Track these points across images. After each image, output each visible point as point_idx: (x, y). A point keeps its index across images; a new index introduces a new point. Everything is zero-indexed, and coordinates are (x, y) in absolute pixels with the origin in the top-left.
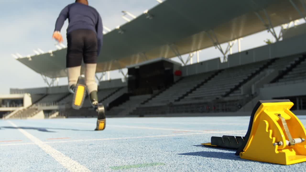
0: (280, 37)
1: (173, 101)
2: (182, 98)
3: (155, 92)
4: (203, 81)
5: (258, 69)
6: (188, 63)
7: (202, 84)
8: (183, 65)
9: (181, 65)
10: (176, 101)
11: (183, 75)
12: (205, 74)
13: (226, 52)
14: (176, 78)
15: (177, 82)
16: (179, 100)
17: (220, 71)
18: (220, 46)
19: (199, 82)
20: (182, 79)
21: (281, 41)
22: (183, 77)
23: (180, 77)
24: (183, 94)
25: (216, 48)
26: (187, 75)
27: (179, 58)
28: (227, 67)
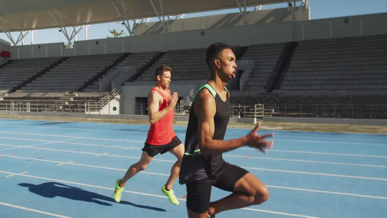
2: (19, 88)
4: (44, 68)
5: (111, 63)
6: (18, 45)
8: (12, 45)
9: (10, 44)
10: (10, 91)
11: (12, 57)
12: (44, 59)
13: (72, 38)
15: (4, 65)
16: (14, 91)
17: (64, 59)
19: (40, 69)
20: (10, 62)
22: (12, 61)
23: (7, 60)
24: (19, 82)
25: (60, 31)
26: (18, 58)
27: (7, 35)
28: (72, 55)
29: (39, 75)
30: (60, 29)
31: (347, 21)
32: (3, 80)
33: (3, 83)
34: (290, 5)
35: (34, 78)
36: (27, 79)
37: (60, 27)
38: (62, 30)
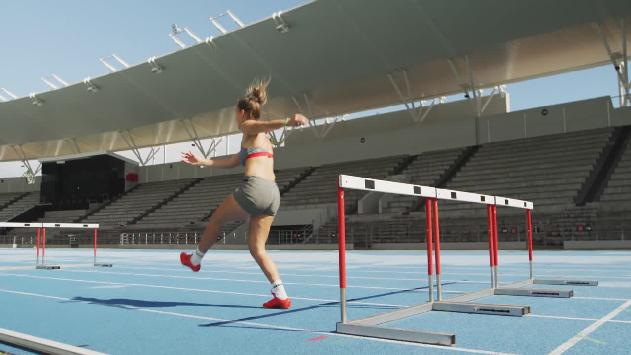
0: (281, 142)
1: (124, 224)
2: (140, 219)
3: (93, 206)
4: (172, 194)
6: (147, 164)
7: (171, 199)
8: (140, 165)
9: (138, 164)
10: (129, 223)
11: (140, 181)
12: (175, 182)
13: (208, 153)
14: (128, 185)
15: (130, 191)
16: (134, 223)
17: (198, 180)
18: (199, 142)
19: (167, 195)
20: (137, 187)
21: (282, 148)
22: (139, 185)
23: (134, 184)
24: (141, 212)
25: (193, 145)
26: (147, 181)
27: (135, 153)
28: (208, 176)
29: (165, 202)
30: (193, 143)
31: (545, 112)
32: (125, 210)
33: (125, 213)
34: (467, 96)
35: (159, 206)
36: (151, 207)
37: (194, 140)
38: (196, 143)
